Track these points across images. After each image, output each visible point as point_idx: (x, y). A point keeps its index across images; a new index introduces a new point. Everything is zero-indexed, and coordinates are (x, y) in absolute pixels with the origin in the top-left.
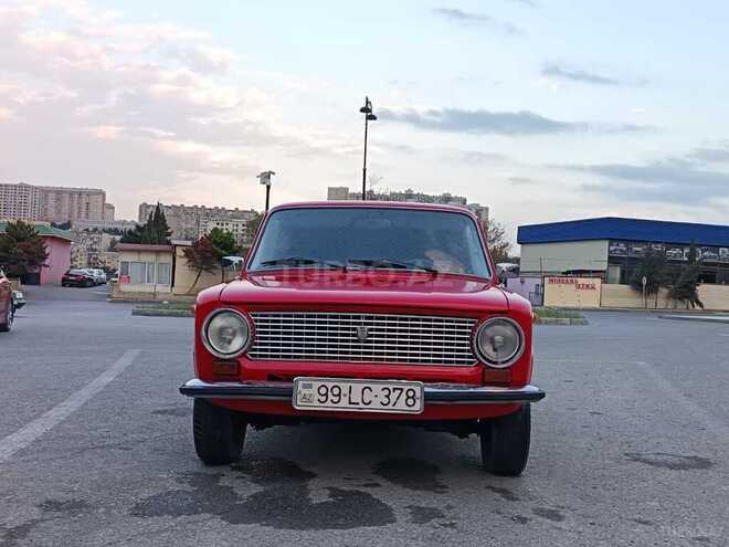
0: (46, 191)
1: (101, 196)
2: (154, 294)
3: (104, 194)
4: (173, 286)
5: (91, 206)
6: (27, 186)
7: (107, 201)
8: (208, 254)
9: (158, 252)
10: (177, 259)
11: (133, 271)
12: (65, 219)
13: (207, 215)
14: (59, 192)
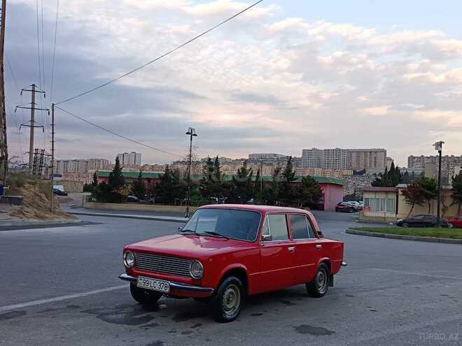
0: (350, 152)
1: (383, 153)
2: (385, 218)
3: (385, 152)
4: (397, 213)
5: (377, 160)
6: (340, 150)
7: (387, 156)
8: (418, 194)
9: (387, 192)
10: (399, 197)
11: (372, 204)
12: (362, 168)
13: (455, 161)
14: (359, 152)
